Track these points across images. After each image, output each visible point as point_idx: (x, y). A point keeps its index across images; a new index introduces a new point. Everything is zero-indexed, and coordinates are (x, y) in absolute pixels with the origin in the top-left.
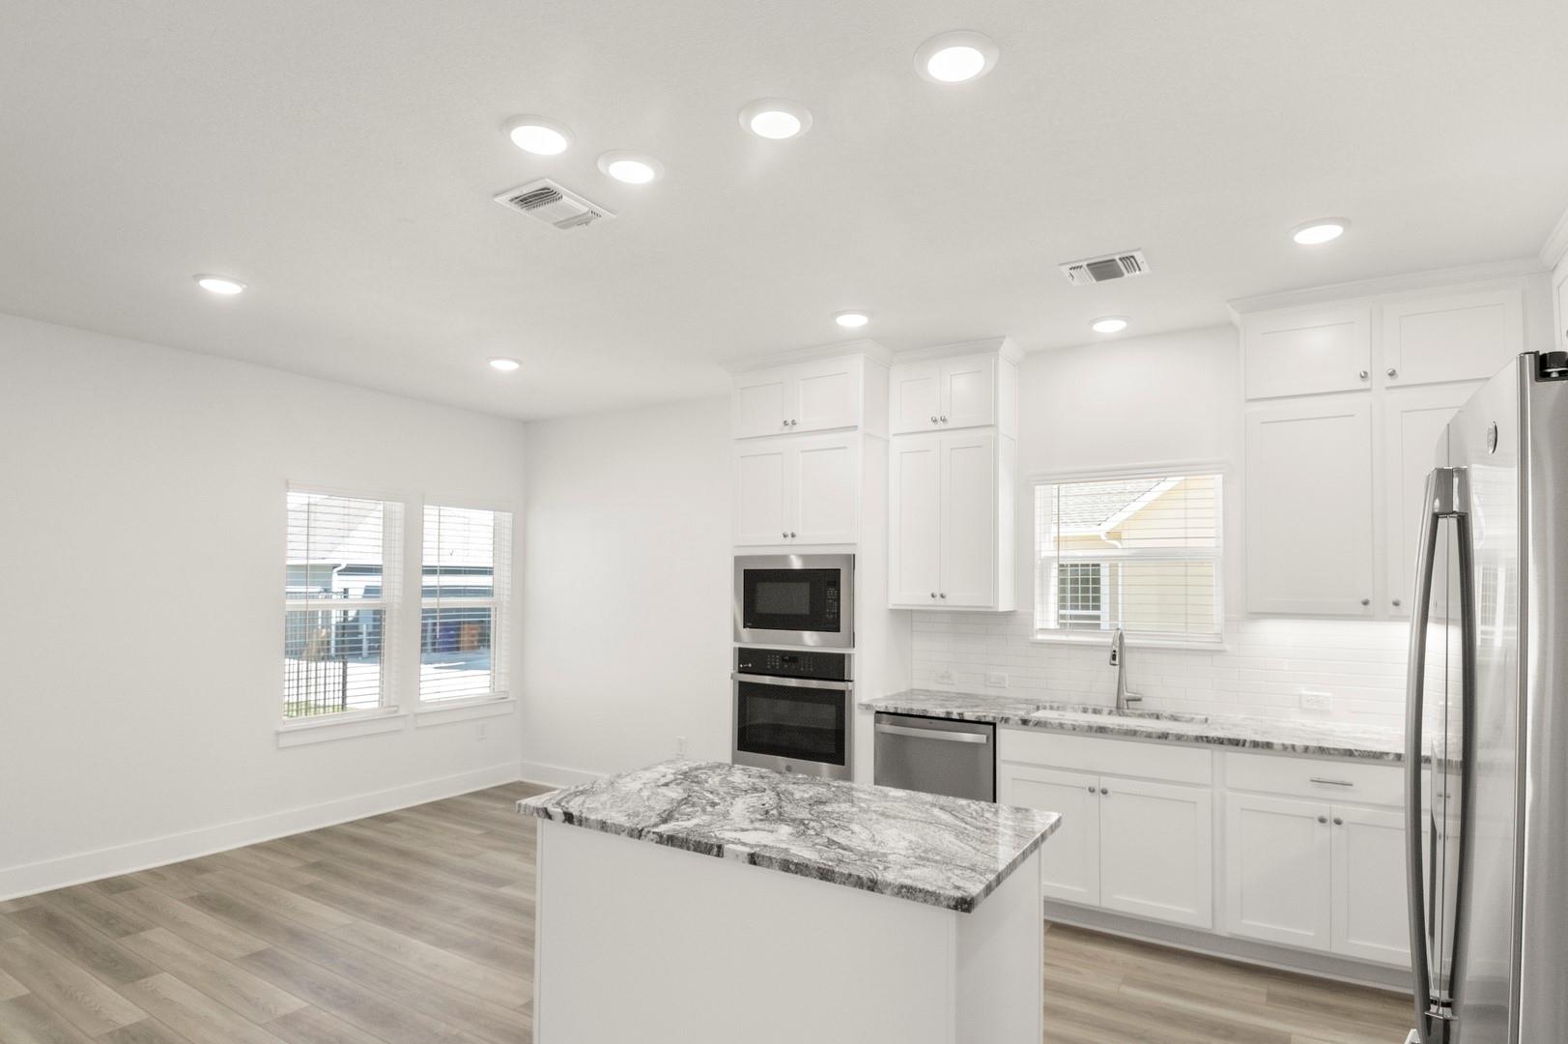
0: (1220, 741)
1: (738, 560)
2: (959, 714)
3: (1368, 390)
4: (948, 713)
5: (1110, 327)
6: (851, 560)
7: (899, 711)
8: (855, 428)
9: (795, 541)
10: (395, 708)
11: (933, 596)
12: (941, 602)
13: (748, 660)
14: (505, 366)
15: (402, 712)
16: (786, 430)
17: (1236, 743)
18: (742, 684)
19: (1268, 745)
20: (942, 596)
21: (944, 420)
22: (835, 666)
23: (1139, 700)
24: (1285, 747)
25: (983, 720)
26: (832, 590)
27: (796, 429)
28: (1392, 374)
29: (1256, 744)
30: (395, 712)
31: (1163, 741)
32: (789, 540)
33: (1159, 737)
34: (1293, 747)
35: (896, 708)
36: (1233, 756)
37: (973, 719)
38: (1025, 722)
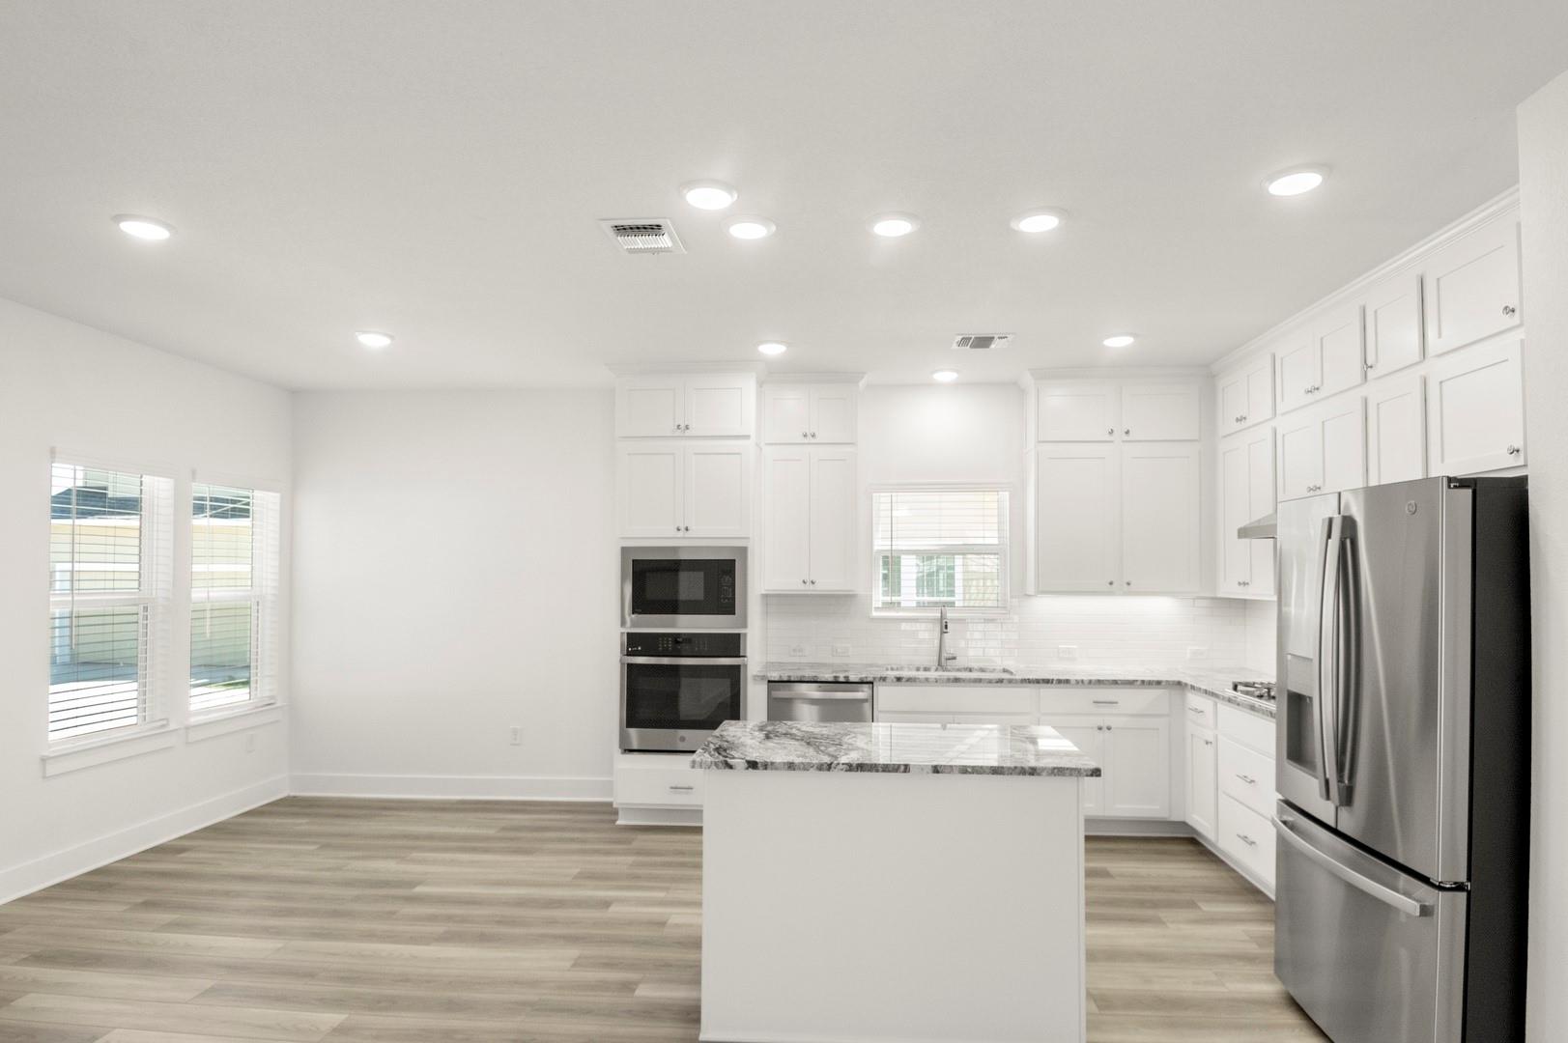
0: (1038, 681)
1: (625, 550)
2: (845, 677)
3: (1112, 442)
4: (835, 677)
5: (946, 376)
6: (744, 551)
7: (792, 679)
8: (747, 437)
9: (688, 534)
10: (165, 722)
11: (804, 582)
12: (812, 587)
13: (635, 643)
14: (374, 341)
15: (173, 726)
16: (678, 433)
17: (1047, 681)
18: (630, 666)
19: (1067, 681)
20: (813, 583)
21: (813, 436)
22: (731, 644)
23: (954, 658)
24: (1077, 682)
25: (865, 680)
26: (727, 578)
27: (687, 433)
28: (1127, 432)
29: (1059, 681)
30: (163, 726)
31: (999, 684)
32: (680, 534)
33: (997, 682)
34: (1082, 681)
35: (789, 677)
36: (1046, 691)
37: (857, 680)
38: (899, 679)
